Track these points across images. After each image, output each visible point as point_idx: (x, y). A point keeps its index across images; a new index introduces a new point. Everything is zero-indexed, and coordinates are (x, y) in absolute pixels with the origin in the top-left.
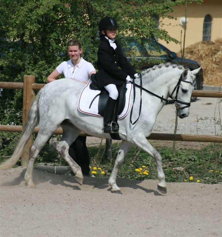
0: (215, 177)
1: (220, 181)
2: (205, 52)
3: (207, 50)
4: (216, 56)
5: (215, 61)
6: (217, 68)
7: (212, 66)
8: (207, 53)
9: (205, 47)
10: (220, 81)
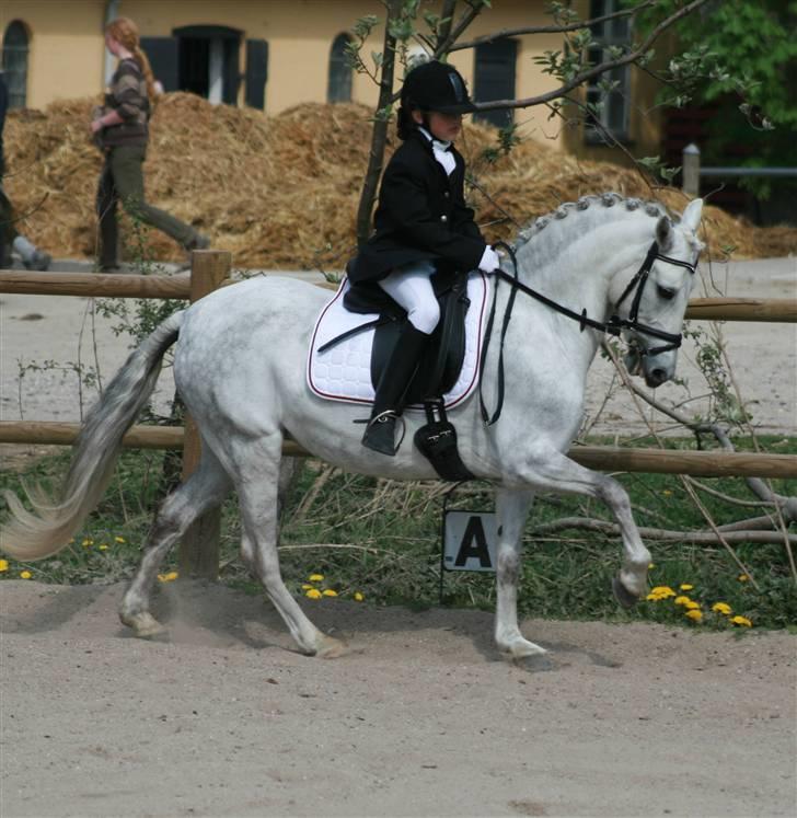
0: (82, 563)
1: (99, 573)
2: (16, 146)
3: (22, 139)
4: (51, 159)
5: (51, 177)
6: (55, 199)
7: (39, 191)
8: (23, 148)
9: (16, 128)
10: (68, 242)
